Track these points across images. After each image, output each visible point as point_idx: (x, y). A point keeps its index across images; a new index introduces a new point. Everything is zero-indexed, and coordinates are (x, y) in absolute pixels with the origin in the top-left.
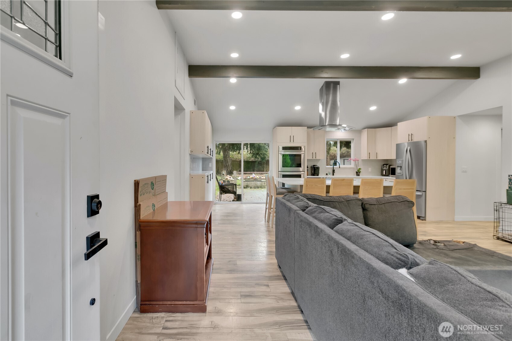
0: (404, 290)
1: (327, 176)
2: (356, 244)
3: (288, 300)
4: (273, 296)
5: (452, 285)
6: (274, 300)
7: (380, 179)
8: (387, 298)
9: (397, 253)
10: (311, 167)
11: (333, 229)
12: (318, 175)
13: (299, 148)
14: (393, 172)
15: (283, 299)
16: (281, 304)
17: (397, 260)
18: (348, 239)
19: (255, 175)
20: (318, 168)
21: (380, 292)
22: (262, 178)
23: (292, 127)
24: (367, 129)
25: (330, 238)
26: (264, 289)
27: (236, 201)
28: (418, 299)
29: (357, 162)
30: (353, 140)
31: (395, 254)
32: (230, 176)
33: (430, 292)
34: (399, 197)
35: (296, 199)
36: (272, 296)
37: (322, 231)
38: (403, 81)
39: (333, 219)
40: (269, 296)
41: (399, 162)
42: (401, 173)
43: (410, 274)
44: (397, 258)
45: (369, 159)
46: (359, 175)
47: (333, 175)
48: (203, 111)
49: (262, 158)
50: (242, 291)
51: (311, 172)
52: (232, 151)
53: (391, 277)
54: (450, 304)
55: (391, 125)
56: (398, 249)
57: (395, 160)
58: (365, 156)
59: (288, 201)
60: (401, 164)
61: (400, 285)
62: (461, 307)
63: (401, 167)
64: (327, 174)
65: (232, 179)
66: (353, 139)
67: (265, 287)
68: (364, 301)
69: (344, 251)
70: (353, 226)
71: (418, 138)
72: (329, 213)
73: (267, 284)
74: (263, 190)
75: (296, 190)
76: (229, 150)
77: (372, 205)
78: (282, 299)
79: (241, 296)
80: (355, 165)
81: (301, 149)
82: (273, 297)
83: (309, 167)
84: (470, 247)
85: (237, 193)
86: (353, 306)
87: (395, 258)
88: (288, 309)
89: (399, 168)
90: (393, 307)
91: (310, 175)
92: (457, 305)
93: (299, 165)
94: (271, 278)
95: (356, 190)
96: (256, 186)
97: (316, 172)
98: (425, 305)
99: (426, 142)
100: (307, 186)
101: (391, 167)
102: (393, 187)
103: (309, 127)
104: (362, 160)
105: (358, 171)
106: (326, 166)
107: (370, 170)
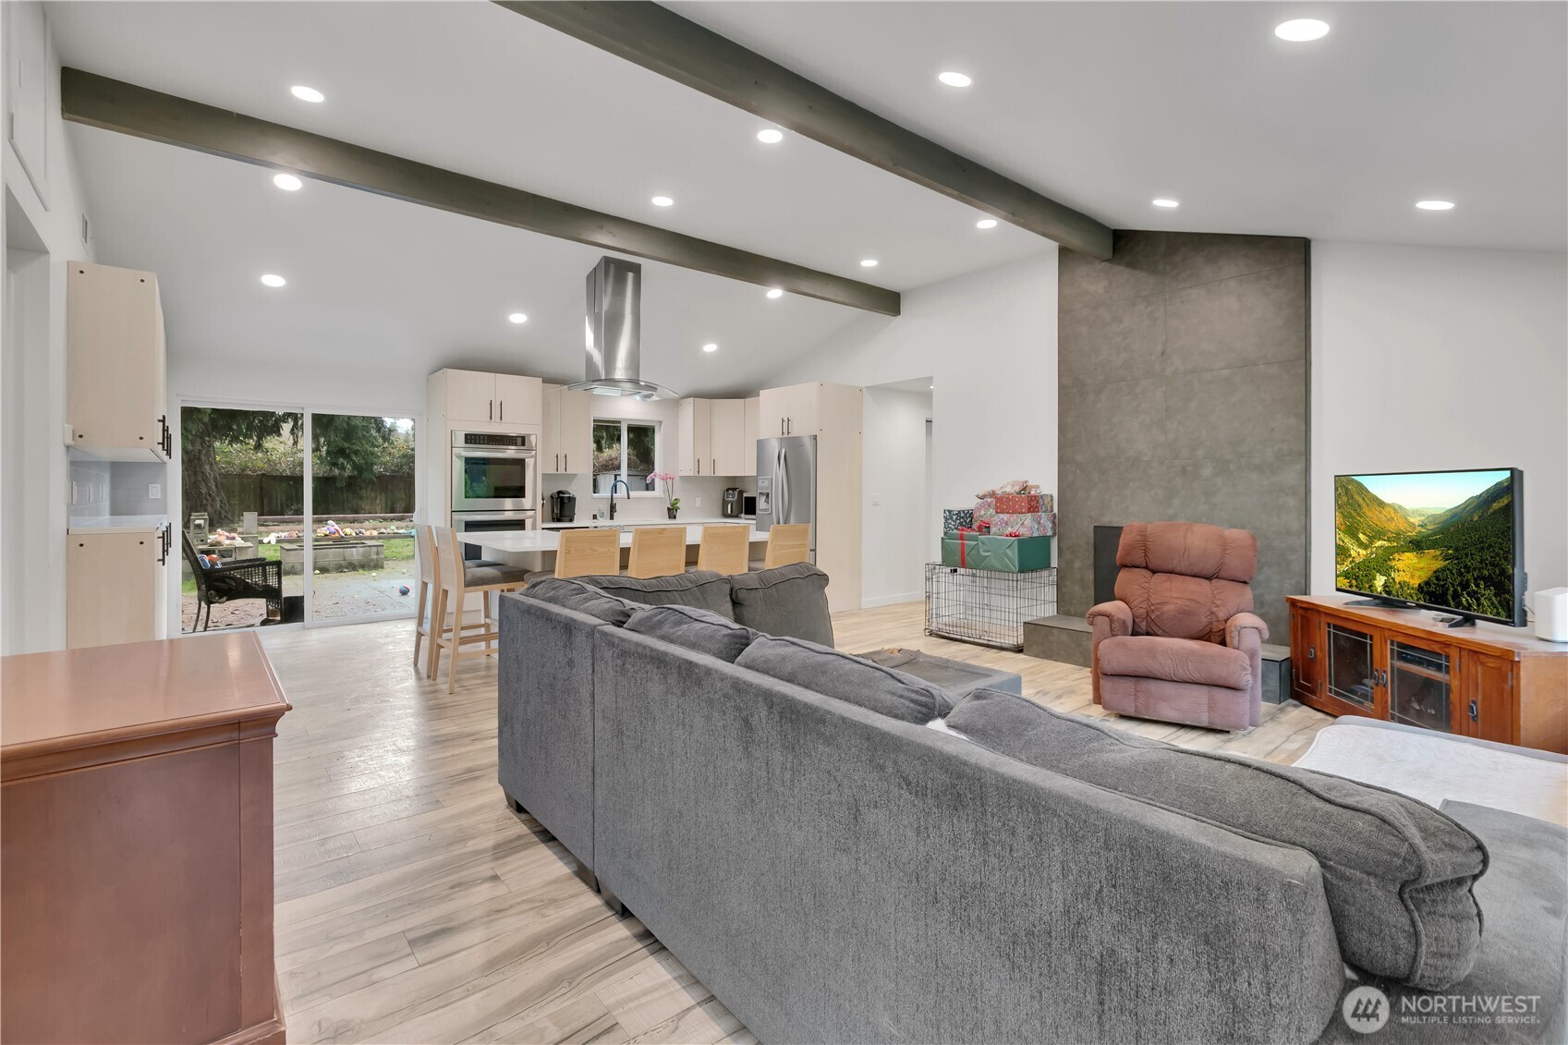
0: (965, 763)
1: (595, 521)
2: (813, 690)
3: (572, 896)
4: (523, 902)
5: (1033, 729)
6: (531, 913)
7: (722, 525)
8: (921, 792)
9: (909, 690)
10: (552, 497)
11: (733, 663)
12: (571, 520)
13: (519, 440)
14: (749, 506)
15: (557, 901)
16: (555, 916)
17: (912, 705)
18: (788, 681)
19: (336, 527)
20: (572, 500)
21: (903, 784)
22: (367, 533)
23: (497, 375)
24: (692, 399)
25: (739, 686)
26: (484, 892)
27: (280, 622)
28: (997, 773)
29: (670, 482)
30: (660, 425)
31: (906, 694)
32: (228, 534)
33: (1003, 752)
34: (801, 566)
35: (577, 594)
36: (518, 903)
37: (709, 671)
38: (775, 293)
39: (724, 636)
40: (511, 907)
41: (763, 485)
42: (767, 510)
43: (952, 727)
44: (912, 701)
45: (697, 474)
46: (675, 517)
47: (612, 518)
48: (145, 275)
49: (355, 466)
50: (409, 926)
51: (553, 511)
52: (221, 437)
53: (929, 743)
54: (1043, 766)
55: (740, 393)
56: (905, 681)
57: (755, 479)
58: (687, 469)
59: (551, 600)
60: (767, 488)
61: (954, 754)
62: (1062, 766)
63: (768, 495)
64: (595, 517)
65: (239, 542)
66: (661, 422)
67: (486, 886)
68: (856, 818)
69: (791, 713)
70: (785, 646)
71: (800, 430)
72: (701, 621)
73: (491, 873)
74: (374, 574)
75: (529, 569)
76: (209, 436)
77: (753, 591)
78: (553, 902)
79: (412, 943)
80: (664, 491)
81: (523, 444)
82: (525, 907)
83: (548, 495)
84: (912, 657)
85: (285, 594)
86: (821, 839)
87: (907, 703)
88: (582, 923)
89: (764, 498)
90: (938, 808)
91: (549, 521)
92: (1055, 763)
93: (519, 492)
94: (503, 850)
95: (692, 553)
96: (343, 563)
97: (567, 512)
98: (1015, 781)
99: (815, 438)
100: (568, 552)
101: (745, 495)
102: (769, 547)
103: (545, 381)
104: (681, 477)
105: (673, 505)
106: (593, 494)
107: (698, 502)
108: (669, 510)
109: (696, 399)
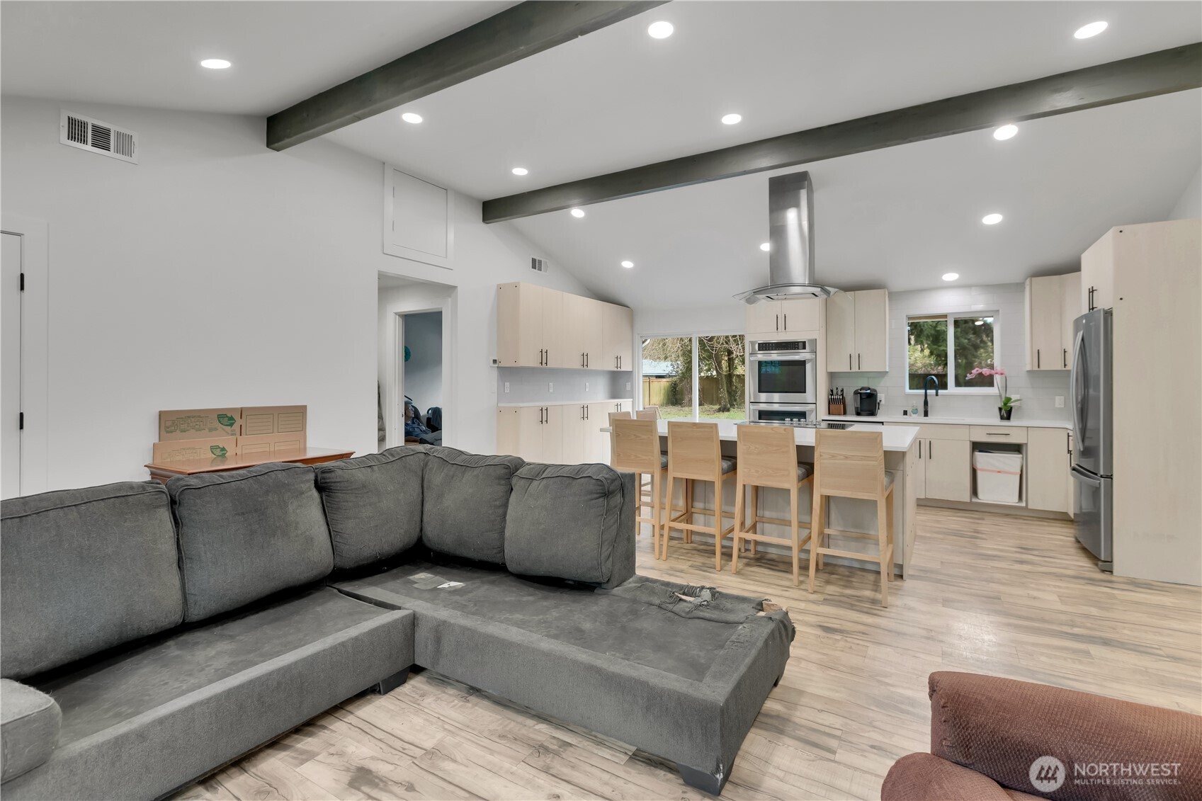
1: (906, 416)
12: (876, 415)
13: (801, 345)
20: (875, 396)
24: (1029, 279)
30: (998, 315)
38: (1005, 132)
45: (1036, 368)
46: (1009, 418)
47: (926, 414)
51: (854, 405)
58: (1028, 363)
64: (905, 413)
66: (997, 311)
80: (1001, 387)
81: (804, 348)
93: (798, 388)
97: (870, 407)
99: (1111, 312)
104: (1028, 371)
105: (1005, 404)
106: (908, 390)
107: (1059, 401)
108: (1000, 409)
109: (1034, 279)
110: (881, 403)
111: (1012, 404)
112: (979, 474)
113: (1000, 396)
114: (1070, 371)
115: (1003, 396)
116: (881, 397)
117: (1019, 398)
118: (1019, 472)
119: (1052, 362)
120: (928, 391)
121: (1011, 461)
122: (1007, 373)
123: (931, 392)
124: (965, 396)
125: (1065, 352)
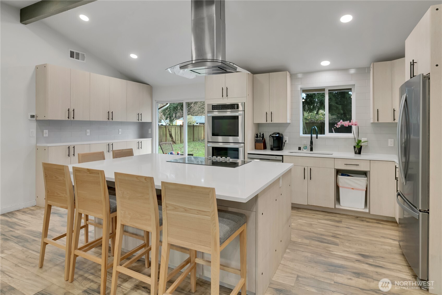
10: (270, 136)
24: (372, 64)
30: (354, 88)
45: (376, 121)
46: (360, 153)
47: (311, 149)
51: (270, 144)
58: (372, 118)
64: (300, 149)
81: (235, 108)
93: (236, 133)
97: (277, 145)
104: (372, 123)
105: (358, 144)
106: (301, 134)
107: (391, 143)
108: (355, 147)
109: (375, 63)
110: (286, 142)
111: (362, 144)
112: (341, 190)
113: (355, 139)
114: (397, 123)
115: (357, 139)
116: (286, 138)
117: (366, 140)
118: (365, 189)
119: (386, 118)
120: (313, 135)
121: (361, 182)
122: (358, 124)
123: (314, 136)
124: (334, 139)
125: (394, 111)
